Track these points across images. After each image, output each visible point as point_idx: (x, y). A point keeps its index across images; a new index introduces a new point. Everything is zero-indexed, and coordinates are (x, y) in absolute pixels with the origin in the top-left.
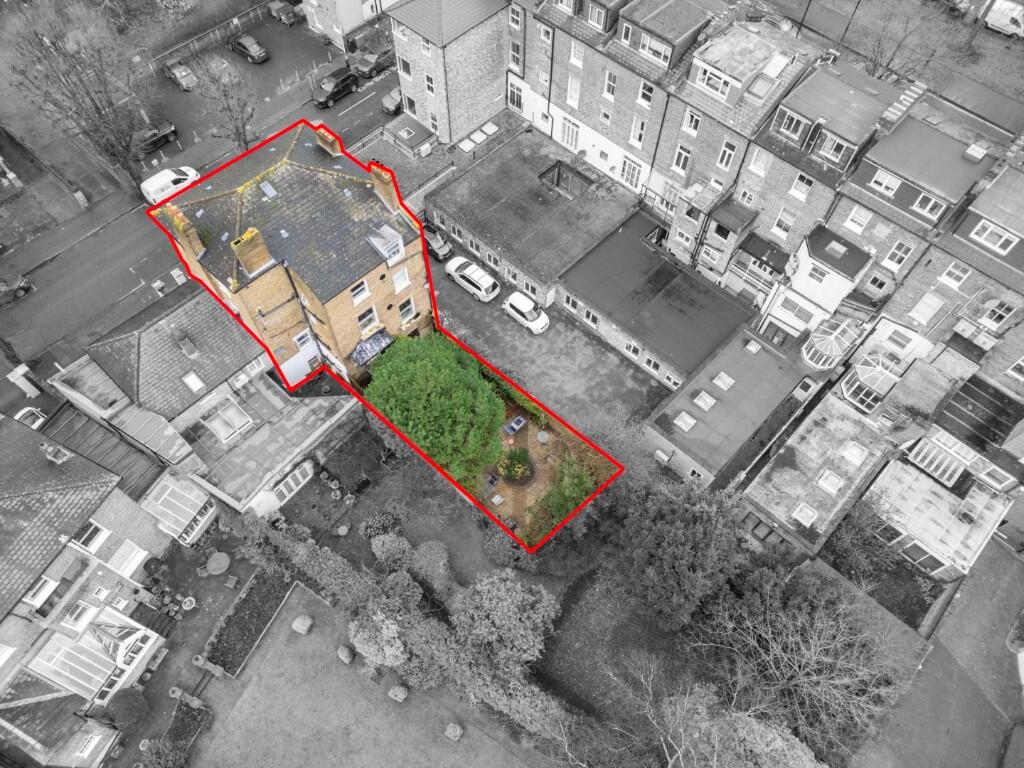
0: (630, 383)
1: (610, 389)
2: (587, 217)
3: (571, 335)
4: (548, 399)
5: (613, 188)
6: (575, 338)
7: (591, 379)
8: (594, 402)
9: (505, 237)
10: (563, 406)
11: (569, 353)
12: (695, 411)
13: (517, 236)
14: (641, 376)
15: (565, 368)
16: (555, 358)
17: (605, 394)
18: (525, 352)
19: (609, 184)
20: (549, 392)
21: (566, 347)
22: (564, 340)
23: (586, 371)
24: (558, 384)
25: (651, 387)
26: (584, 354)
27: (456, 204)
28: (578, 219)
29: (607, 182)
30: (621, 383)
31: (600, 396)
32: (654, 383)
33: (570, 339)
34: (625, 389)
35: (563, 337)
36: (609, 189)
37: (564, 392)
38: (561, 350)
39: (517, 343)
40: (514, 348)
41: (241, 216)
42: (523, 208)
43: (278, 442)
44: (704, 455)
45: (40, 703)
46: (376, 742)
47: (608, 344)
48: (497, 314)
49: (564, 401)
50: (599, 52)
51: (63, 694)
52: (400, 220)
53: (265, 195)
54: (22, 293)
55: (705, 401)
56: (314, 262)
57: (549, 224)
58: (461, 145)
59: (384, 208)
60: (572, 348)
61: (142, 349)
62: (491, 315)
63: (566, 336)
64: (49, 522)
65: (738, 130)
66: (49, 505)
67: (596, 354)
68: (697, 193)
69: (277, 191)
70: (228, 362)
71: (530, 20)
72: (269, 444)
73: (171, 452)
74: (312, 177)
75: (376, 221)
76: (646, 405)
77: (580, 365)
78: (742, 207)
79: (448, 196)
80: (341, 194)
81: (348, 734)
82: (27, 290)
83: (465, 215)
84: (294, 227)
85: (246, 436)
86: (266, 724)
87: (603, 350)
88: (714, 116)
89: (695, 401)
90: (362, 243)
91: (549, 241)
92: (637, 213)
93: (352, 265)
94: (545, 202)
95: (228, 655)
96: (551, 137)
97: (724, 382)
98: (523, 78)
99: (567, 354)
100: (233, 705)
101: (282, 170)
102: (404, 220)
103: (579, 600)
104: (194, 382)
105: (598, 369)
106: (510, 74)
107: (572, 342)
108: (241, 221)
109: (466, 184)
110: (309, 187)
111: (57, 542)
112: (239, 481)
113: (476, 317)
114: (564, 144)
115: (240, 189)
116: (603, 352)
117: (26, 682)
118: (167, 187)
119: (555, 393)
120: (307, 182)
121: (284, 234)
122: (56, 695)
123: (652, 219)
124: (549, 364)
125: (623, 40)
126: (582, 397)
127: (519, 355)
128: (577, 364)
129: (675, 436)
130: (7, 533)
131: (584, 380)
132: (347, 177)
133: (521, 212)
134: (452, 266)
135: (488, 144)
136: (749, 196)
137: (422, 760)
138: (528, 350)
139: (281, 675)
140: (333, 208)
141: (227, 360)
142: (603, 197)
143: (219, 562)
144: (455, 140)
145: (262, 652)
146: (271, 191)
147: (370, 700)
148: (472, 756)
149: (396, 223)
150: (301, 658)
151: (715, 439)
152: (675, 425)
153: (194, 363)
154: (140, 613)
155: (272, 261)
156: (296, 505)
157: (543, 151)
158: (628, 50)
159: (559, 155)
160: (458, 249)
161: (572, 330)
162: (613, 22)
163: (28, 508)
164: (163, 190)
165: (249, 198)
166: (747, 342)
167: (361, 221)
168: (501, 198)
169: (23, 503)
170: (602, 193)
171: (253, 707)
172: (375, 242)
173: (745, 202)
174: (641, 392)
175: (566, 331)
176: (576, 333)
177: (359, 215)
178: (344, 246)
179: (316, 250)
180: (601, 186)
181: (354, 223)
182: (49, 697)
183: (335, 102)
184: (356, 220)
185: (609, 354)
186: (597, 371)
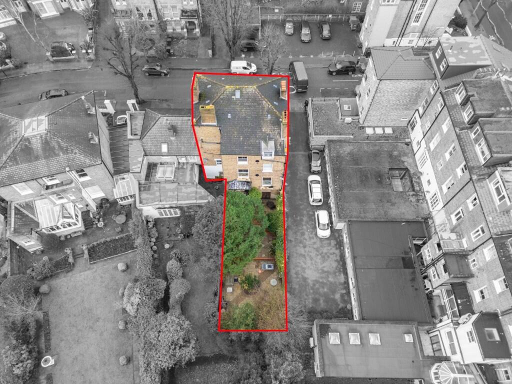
0: (337, 296)
1: (326, 290)
2: (393, 204)
3: (334, 250)
4: (294, 269)
5: (421, 201)
6: (334, 253)
7: (322, 278)
8: (312, 289)
9: (345, 183)
10: (297, 278)
11: (324, 257)
12: (345, 338)
13: (350, 187)
14: (346, 298)
15: (316, 262)
16: (316, 254)
17: (321, 290)
18: (306, 239)
19: (421, 198)
20: (297, 266)
21: (326, 254)
22: (328, 250)
23: (323, 272)
24: (304, 266)
25: (346, 307)
26: (331, 264)
27: (338, 153)
28: (388, 202)
29: (421, 196)
30: (334, 292)
31: (318, 289)
32: (349, 307)
33: (331, 251)
34: (332, 296)
35: (329, 248)
36: (418, 200)
37: (305, 272)
38: (322, 253)
39: (307, 233)
40: (303, 234)
41: (219, 97)
42: (367, 177)
43: (174, 193)
44: (327, 362)
45: (28, 216)
46: (102, 334)
47: (346, 269)
48: (311, 213)
49: (300, 276)
50: (455, 131)
51: (36, 219)
52: (282, 143)
53: (235, 95)
54: (163, 75)
55: (354, 339)
56: (232, 135)
57: (371, 193)
58: (367, 129)
59: (279, 134)
60: (329, 257)
61: (157, 123)
62: (307, 211)
63: (331, 249)
64: (68, 160)
65: (490, 226)
66: (73, 154)
67: (337, 269)
68: (450, 238)
69: (241, 97)
70: (182, 150)
71: (438, 93)
72: (171, 191)
73: (133, 167)
74: (260, 101)
75: (271, 136)
76: (334, 313)
77: (324, 267)
78: (468, 265)
79: (338, 147)
80: (266, 115)
81: (98, 321)
82: (166, 75)
83: (337, 161)
84: (235, 116)
85: (166, 182)
86: (82, 290)
87: (342, 270)
88: (484, 208)
89: (350, 334)
90: (257, 141)
91: (362, 201)
92: (421, 222)
93: (245, 147)
94: (380, 182)
95: (94, 254)
96: (414, 155)
97: (374, 340)
98: (421, 118)
99: (323, 257)
100: (80, 272)
101: (250, 90)
102: (284, 144)
103: (217, 363)
104: (164, 148)
105: (330, 276)
106: (417, 111)
107: (331, 254)
108: (217, 100)
109: (351, 147)
110: (255, 104)
111: (65, 169)
112: (148, 196)
113: (301, 207)
114: (418, 162)
115: (227, 87)
116: (340, 271)
117: (30, 205)
118: (240, 68)
119: (299, 269)
120: (255, 100)
121: (229, 116)
122: (34, 218)
123: (426, 231)
124: (310, 254)
125: (473, 134)
126: (310, 282)
127: (302, 238)
128: (323, 265)
129: (323, 340)
130: (54, 153)
131: (318, 275)
132: (275, 110)
133: (364, 178)
134: (312, 178)
135: (380, 137)
136: (475, 263)
137: (107, 357)
138: (308, 240)
139: (102, 277)
140: (258, 120)
141: (183, 148)
142: (411, 201)
143: (121, 219)
144: (366, 124)
145: (105, 263)
146: (238, 95)
147: (115, 317)
148: (122, 376)
149: (279, 144)
150: (112, 278)
151: (340, 361)
152: (328, 335)
153: (171, 141)
154: (86, 214)
155: (216, 124)
156: (164, 221)
157: (404, 159)
158: (471, 141)
159: (410, 165)
160: (322, 173)
161: (337, 249)
162: (473, 122)
163: (67, 150)
164: (237, 68)
165: (228, 93)
166: (408, 333)
167: (265, 132)
168: (361, 165)
169: (67, 147)
170: (413, 199)
171: (84, 279)
172: (263, 145)
173: (471, 265)
174: (339, 305)
175: (334, 247)
176: (337, 252)
177: (266, 129)
178: (249, 138)
179: (236, 131)
180: (417, 195)
181: (261, 131)
182: (31, 216)
183: (337, 74)
184: (263, 130)
185: (342, 275)
186: (328, 277)
